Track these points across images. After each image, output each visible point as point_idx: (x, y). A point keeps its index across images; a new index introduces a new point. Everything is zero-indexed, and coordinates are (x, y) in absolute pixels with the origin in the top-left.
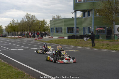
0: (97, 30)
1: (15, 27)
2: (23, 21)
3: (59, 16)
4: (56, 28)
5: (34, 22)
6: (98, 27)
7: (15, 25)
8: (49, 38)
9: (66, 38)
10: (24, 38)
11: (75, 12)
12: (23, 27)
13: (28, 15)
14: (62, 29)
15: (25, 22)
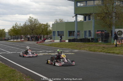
0: (98, 34)
1: (18, 31)
2: (25, 24)
3: (62, 19)
4: (58, 32)
5: (37, 26)
6: (98, 31)
7: (18, 28)
8: (51, 41)
9: (67, 41)
10: (26, 41)
11: (76, 16)
12: (25, 31)
13: (31, 19)
14: (63, 33)
15: (28, 26)
